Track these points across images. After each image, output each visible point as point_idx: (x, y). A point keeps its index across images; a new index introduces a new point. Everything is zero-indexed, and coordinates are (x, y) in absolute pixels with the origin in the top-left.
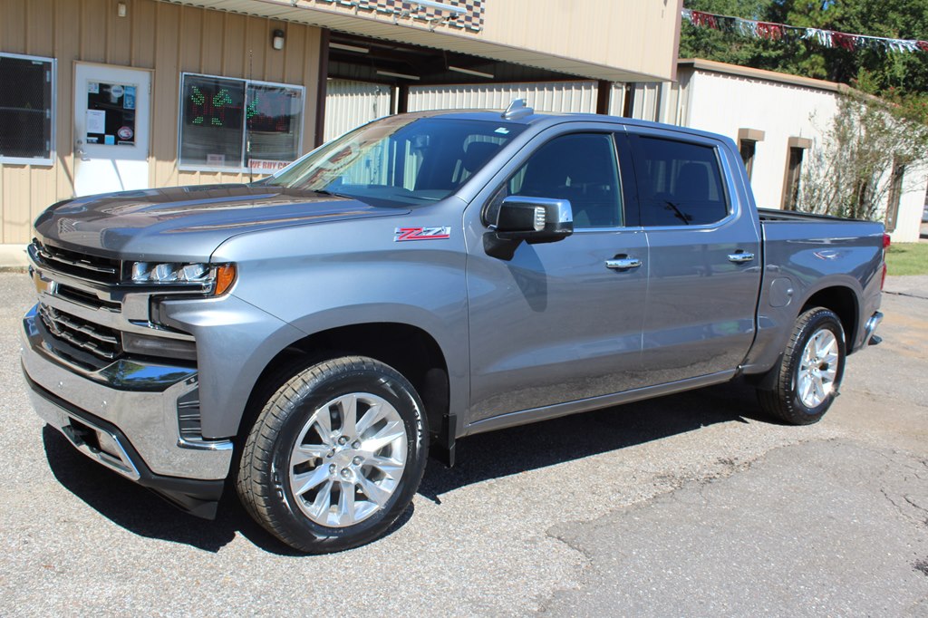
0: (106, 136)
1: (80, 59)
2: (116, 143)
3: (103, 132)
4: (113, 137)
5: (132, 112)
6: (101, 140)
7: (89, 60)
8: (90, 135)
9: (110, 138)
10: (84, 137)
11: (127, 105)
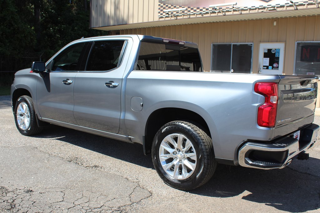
0: (269, 67)
1: (261, 42)
2: (272, 69)
3: (268, 65)
4: (271, 67)
5: (278, 58)
6: (267, 68)
7: (264, 42)
8: (264, 66)
9: (270, 67)
10: (262, 67)
11: (277, 56)
